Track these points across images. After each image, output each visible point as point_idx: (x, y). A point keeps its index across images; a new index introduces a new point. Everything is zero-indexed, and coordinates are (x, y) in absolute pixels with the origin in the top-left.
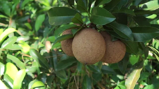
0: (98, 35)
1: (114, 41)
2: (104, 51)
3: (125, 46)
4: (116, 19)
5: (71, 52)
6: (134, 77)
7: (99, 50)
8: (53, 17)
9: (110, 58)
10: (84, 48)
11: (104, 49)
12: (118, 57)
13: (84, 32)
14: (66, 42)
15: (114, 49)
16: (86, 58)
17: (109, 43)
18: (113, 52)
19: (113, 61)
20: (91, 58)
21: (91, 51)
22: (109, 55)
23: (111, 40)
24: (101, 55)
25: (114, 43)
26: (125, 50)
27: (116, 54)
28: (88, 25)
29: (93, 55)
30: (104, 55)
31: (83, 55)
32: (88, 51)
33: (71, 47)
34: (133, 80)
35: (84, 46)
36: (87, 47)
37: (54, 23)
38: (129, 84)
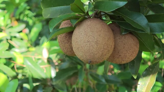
0: (104, 25)
1: (124, 35)
2: (113, 47)
3: (138, 42)
4: (127, 2)
5: (70, 50)
6: (148, 82)
7: (106, 44)
8: (48, 9)
9: (120, 56)
10: (87, 41)
11: (112, 44)
12: (130, 55)
13: (87, 22)
14: (65, 37)
15: (124, 44)
16: (90, 55)
17: (118, 37)
18: (124, 48)
19: (124, 61)
20: (96, 54)
21: (96, 46)
22: (118, 52)
23: (121, 34)
24: (109, 51)
25: (125, 37)
26: (138, 47)
27: (127, 51)
28: (92, 16)
29: (98, 50)
30: (112, 51)
31: (86, 51)
32: (92, 45)
33: (71, 43)
34: (146, 86)
35: (87, 40)
36: (90, 40)
37: (49, 15)
38: (142, 91)
